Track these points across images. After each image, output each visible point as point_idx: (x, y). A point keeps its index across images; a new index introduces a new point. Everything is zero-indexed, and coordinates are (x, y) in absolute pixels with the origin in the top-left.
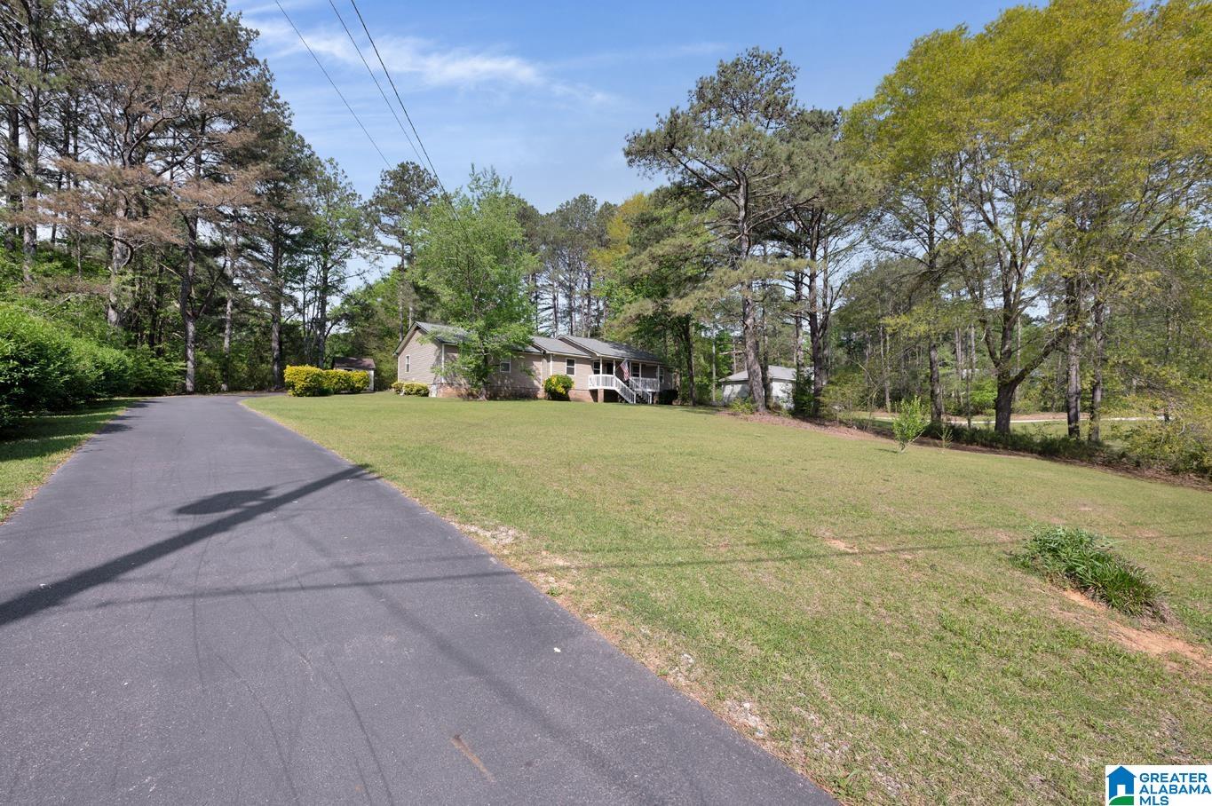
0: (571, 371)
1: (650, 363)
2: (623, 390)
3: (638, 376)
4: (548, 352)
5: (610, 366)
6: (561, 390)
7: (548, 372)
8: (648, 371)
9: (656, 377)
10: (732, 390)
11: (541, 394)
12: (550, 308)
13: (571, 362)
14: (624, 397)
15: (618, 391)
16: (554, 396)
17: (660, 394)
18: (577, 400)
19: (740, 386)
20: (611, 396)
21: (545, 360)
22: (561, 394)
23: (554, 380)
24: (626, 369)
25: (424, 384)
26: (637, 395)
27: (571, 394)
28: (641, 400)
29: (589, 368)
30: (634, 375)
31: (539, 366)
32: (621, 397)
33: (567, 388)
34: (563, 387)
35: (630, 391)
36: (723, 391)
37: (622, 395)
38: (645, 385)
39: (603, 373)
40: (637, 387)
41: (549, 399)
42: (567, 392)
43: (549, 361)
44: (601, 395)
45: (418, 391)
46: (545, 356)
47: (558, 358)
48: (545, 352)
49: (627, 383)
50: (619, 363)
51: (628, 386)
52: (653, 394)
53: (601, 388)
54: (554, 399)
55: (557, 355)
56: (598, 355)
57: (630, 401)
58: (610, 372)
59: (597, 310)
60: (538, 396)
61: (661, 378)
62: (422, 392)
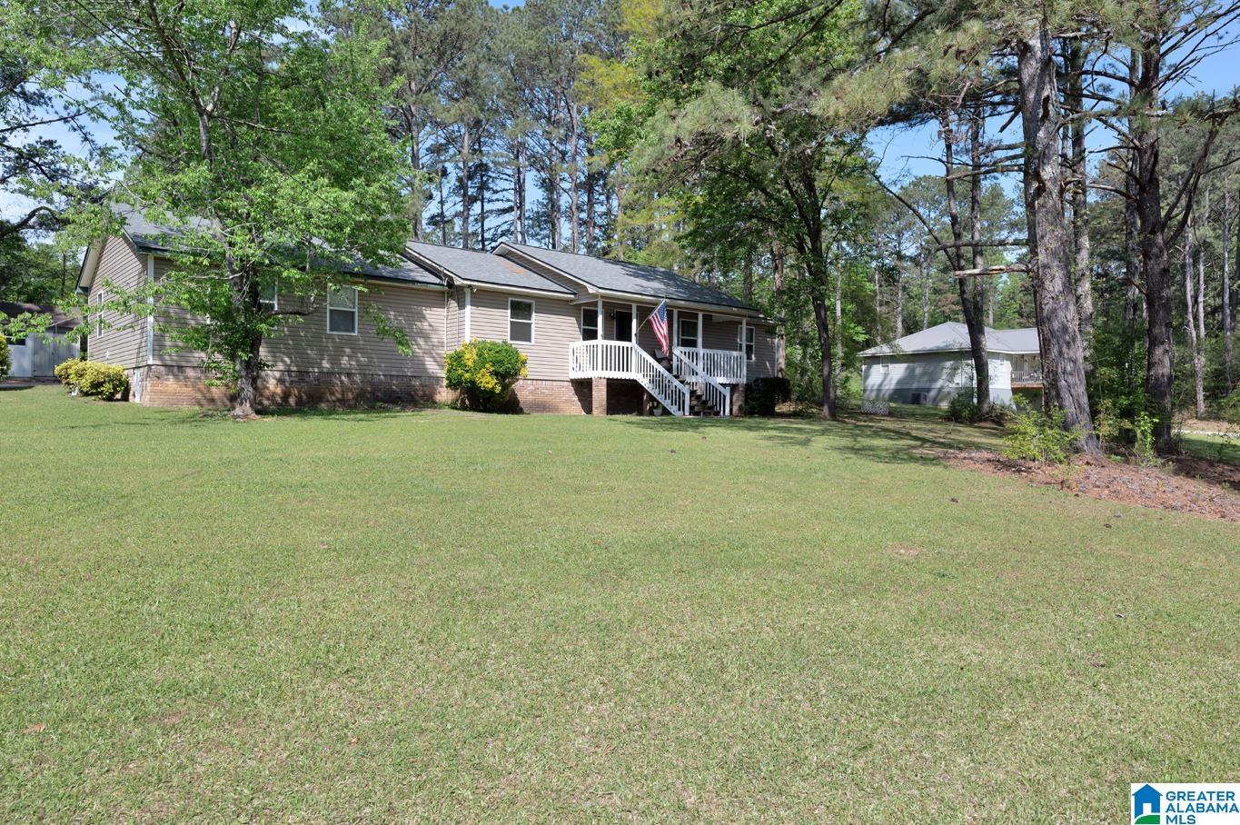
0: (521, 332)
1: (720, 313)
2: (657, 380)
3: (693, 344)
4: (458, 282)
5: (621, 318)
6: (488, 382)
7: (460, 332)
8: (721, 334)
9: (738, 348)
10: (886, 375)
11: (445, 395)
12: (510, 209)
13: (521, 307)
14: (660, 398)
15: (645, 382)
16: (477, 400)
17: (748, 387)
18: (541, 407)
19: (904, 366)
20: (625, 397)
21: (453, 304)
22: (492, 392)
23: (470, 358)
24: (661, 329)
25: (115, 367)
26: (693, 393)
27: (523, 390)
28: (705, 407)
29: (570, 325)
30: (685, 343)
31: (437, 318)
32: (652, 398)
33: (507, 374)
34: (496, 374)
35: (676, 382)
36: (867, 377)
37: (655, 393)
38: (711, 368)
39: (606, 337)
40: (694, 373)
41: (464, 408)
42: (505, 387)
43: (461, 306)
44: (600, 395)
45: (96, 385)
46: (452, 292)
47: (487, 297)
48: (451, 285)
49: (666, 361)
50: (645, 310)
51: (670, 369)
52: (734, 387)
53: (600, 375)
54: (475, 407)
55: (481, 290)
56: (591, 290)
57: (673, 409)
58: (624, 334)
59: (608, 213)
60: (438, 398)
61: (749, 349)
62: (107, 388)
